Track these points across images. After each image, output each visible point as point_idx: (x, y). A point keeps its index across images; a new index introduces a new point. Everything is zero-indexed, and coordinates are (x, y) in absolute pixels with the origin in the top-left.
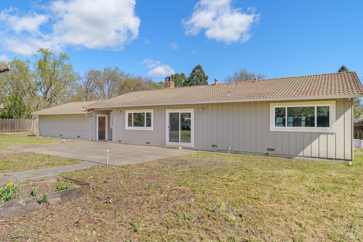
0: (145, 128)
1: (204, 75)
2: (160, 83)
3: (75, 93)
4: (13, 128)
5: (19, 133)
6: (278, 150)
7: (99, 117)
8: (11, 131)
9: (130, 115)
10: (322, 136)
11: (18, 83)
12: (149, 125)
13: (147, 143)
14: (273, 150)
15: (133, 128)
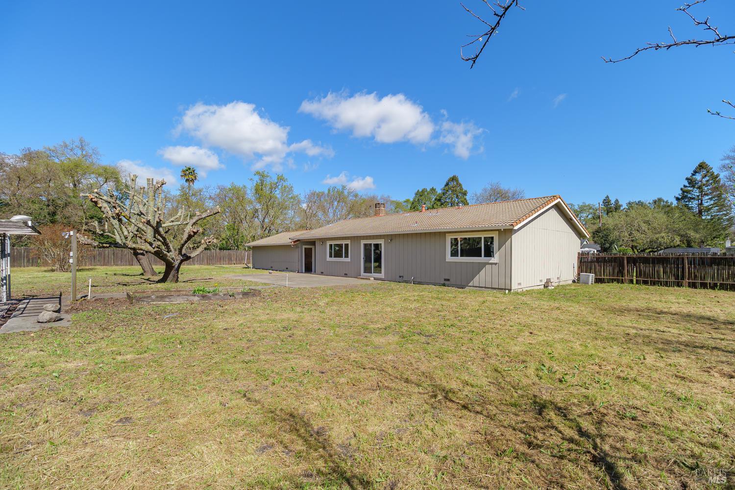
0: (343, 259)
1: (461, 189)
2: (405, 202)
3: (297, 220)
4: (230, 261)
5: (235, 265)
6: (452, 281)
7: (305, 248)
8: (229, 264)
9: (331, 246)
10: (487, 266)
11: (236, 212)
12: (347, 256)
13: (345, 274)
14: (448, 280)
15: (334, 259)
